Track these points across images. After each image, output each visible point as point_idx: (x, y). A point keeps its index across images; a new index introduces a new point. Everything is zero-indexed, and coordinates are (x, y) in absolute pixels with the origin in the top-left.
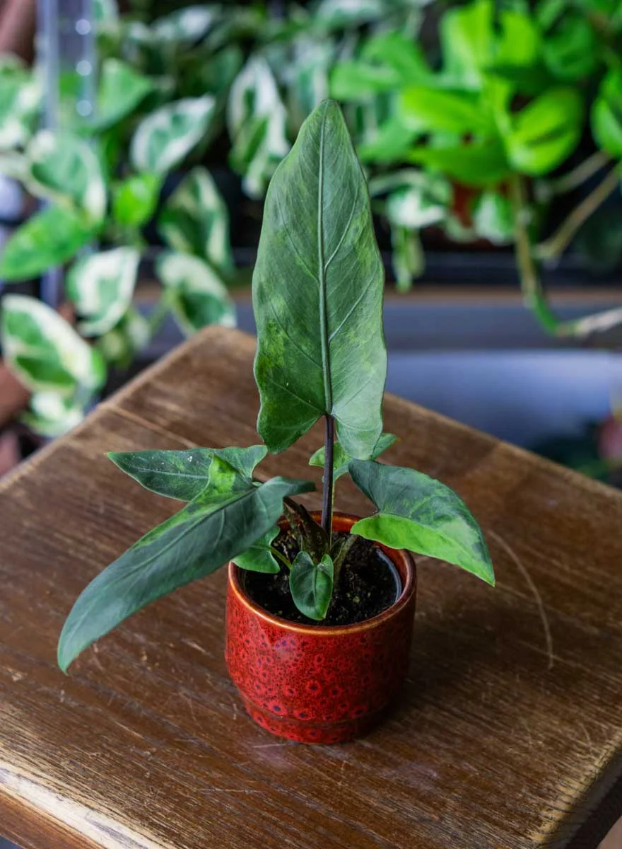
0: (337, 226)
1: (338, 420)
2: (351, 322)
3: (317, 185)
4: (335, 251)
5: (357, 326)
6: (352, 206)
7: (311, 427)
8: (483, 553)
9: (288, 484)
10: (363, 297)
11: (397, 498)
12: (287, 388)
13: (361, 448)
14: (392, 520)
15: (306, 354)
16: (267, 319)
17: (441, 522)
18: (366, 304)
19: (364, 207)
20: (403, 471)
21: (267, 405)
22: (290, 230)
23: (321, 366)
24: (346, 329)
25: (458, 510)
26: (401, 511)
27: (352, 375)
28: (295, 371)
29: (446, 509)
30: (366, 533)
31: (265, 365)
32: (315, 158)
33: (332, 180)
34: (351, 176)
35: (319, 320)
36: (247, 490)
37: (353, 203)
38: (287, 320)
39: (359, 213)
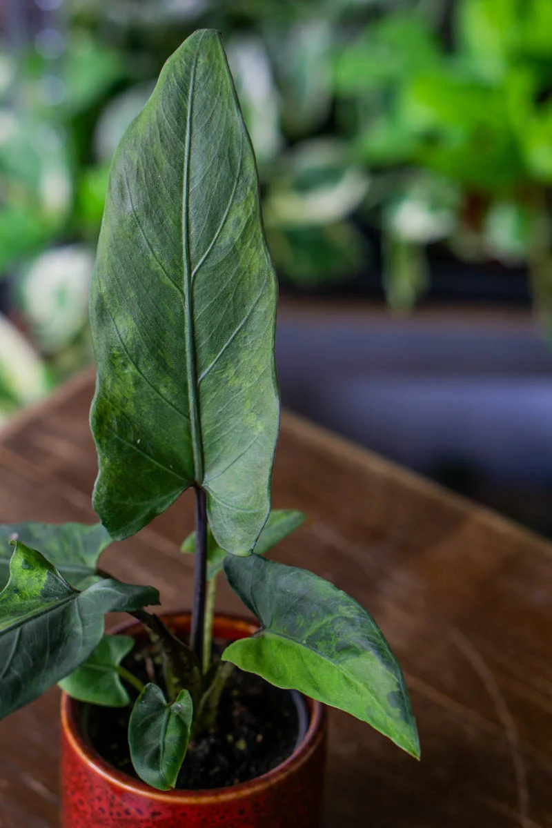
0: (210, 215)
1: (211, 494)
2: (230, 357)
3: (183, 153)
4: (206, 253)
5: (238, 361)
6: (231, 187)
7: (172, 502)
8: (403, 707)
9: (118, 593)
10: (247, 320)
11: (289, 612)
12: (138, 446)
13: (239, 537)
14: (280, 644)
15: (166, 400)
16: (110, 347)
17: (344, 656)
18: (252, 331)
19: (249, 189)
20: (298, 574)
21: (108, 470)
22: (141, 219)
23: (188, 417)
24: (223, 365)
25: (369, 639)
26: (293, 632)
27: (232, 431)
28: (150, 422)
29: (353, 636)
30: (243, 660)
31: (105, 413)
32: (180, 115)
33: (203, 148)
34: (231, 142)
35: (183, 351)
36: (62, 597)
37: (233, 183)
38: (138, 349)
39: (242, 198)
